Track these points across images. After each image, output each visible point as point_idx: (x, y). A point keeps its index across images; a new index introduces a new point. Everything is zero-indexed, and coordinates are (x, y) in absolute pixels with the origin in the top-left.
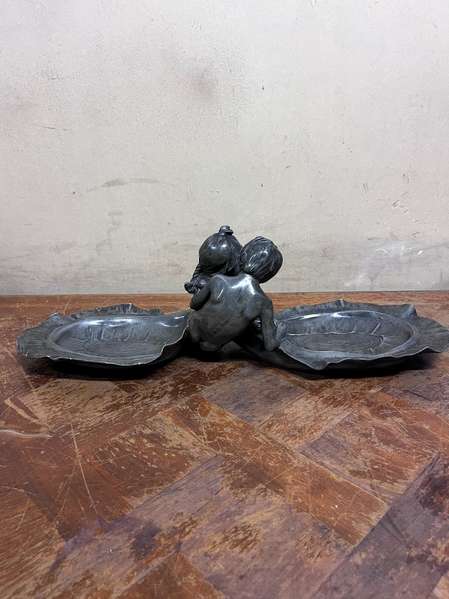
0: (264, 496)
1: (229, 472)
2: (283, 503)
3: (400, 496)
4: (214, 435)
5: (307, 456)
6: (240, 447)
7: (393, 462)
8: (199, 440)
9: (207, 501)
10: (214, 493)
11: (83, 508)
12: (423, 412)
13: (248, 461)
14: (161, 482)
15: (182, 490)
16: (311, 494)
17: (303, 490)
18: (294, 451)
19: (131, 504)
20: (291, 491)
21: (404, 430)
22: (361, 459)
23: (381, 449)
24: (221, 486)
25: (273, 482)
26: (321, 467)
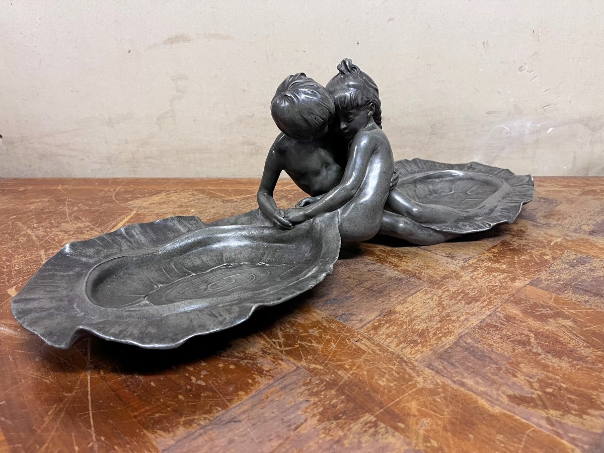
0: (375, 435)
1: (317, 394)
2: (407, 448)
3: (598, 437)
4: (294, 338)
5: (437, 372)
6: (334, 356)
7: (574, 384)
8: (272, 346)
9: (281, 441)
10: (293, 427)
11: (77, 448)
12: (598, 312)
13: (346, 378)
14: (208, 408)
15: (240, 421)
16: (452, 434)
17: (437, 425)
18: (416, 363)
19: (155, 443)
20: (419, 426)
21: (578, 337)
22: (522, 378)
23: (551, 364)
24: (303, 417)
25: (388, 412)
26: (462, 389)
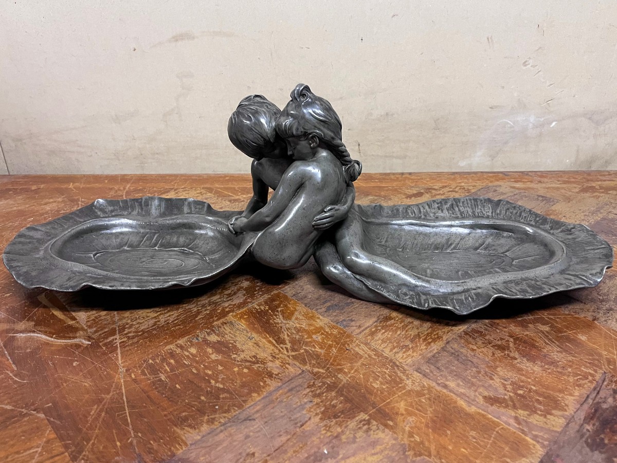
0: (367, 431)
1: (319, 395)
2: (394, 442)
3: (558, 435)
4: (300, 343)
5: (424, 375)
6: (334, 361)
7: (543, 386)
8: (280, 350)
9: (289, 437)
10: (299, 425)
11: (118, 444)
12: (575, 317)
13: (345, 381)
14: (227, 408)
15: (254, 420)
16: (432, 430)
17: (421, 423)
18: (406, 367)
19: (184, 438)
20: (405, 424)
21: (553, 342)
22: (498, 380)
23: (525, 368)
24: (308, 416)
25: (380, 411)
26: (445, 391)
